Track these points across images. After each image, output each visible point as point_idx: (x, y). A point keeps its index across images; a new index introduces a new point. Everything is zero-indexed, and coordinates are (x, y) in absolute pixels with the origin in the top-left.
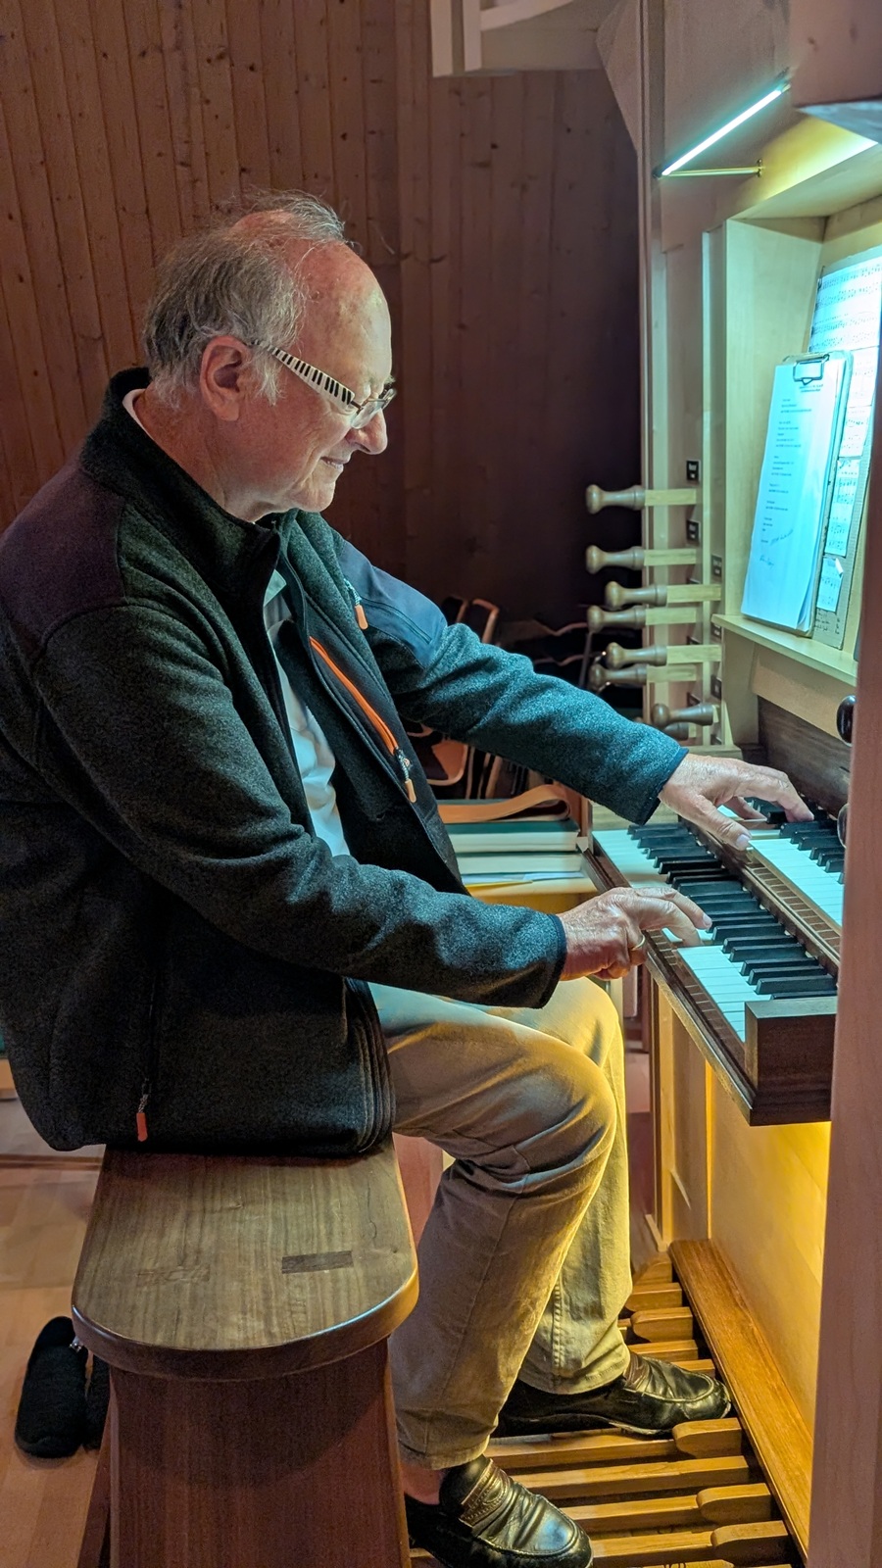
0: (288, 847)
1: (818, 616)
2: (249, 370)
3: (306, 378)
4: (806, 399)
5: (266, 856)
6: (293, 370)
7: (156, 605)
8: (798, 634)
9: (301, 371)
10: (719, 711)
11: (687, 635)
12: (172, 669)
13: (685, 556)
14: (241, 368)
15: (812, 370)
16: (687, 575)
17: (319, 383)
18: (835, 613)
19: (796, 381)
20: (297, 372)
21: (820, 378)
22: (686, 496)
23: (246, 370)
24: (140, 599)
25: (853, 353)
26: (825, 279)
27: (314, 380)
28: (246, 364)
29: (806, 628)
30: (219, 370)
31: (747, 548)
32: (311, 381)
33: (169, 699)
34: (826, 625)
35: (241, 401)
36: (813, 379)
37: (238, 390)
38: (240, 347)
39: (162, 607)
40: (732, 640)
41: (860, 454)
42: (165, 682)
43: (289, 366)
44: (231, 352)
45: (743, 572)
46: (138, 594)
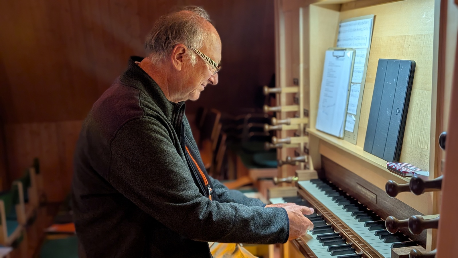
0: (199, 199)
1: (346, 133)
2: (187, 55)
3: (204, 59)
4: (339, 62)
5: (192, 202)
6: (200, 56)
7: (154, 119)
8: (339, 138)
9: (202, 57)
10: (308, 158)
11: (295, 133)
12: (160, 137)
13: (293, 108)
14: (185, 54)
15: (340, 53)
16: (294, 115)
17: (207, 60)
18: (353, 133)
19: (334, 56)
20: (201, 57)
21: (343, 56)
22: (294, 90)
23: (186, 55)
24: (148, 117)
25: (356, 49)
26: (342, 24)
27: (206, 59)
28: (186, 53)
29: (342, 136)
30: (178, 54)
31: (317, 108)
32: (205, 59)
33: (160, 147)
34: (349, 136)
35: (182, 65)
36: (340, 56)
37: (182, 61)
38: (186, 48)
39: (155, 120)
40: (312, 137)
41: (360, 82)
42: (158, 141)
43: (199, 55)
44: (182, 49)
45: (316, 115)
46: (148, 115)
